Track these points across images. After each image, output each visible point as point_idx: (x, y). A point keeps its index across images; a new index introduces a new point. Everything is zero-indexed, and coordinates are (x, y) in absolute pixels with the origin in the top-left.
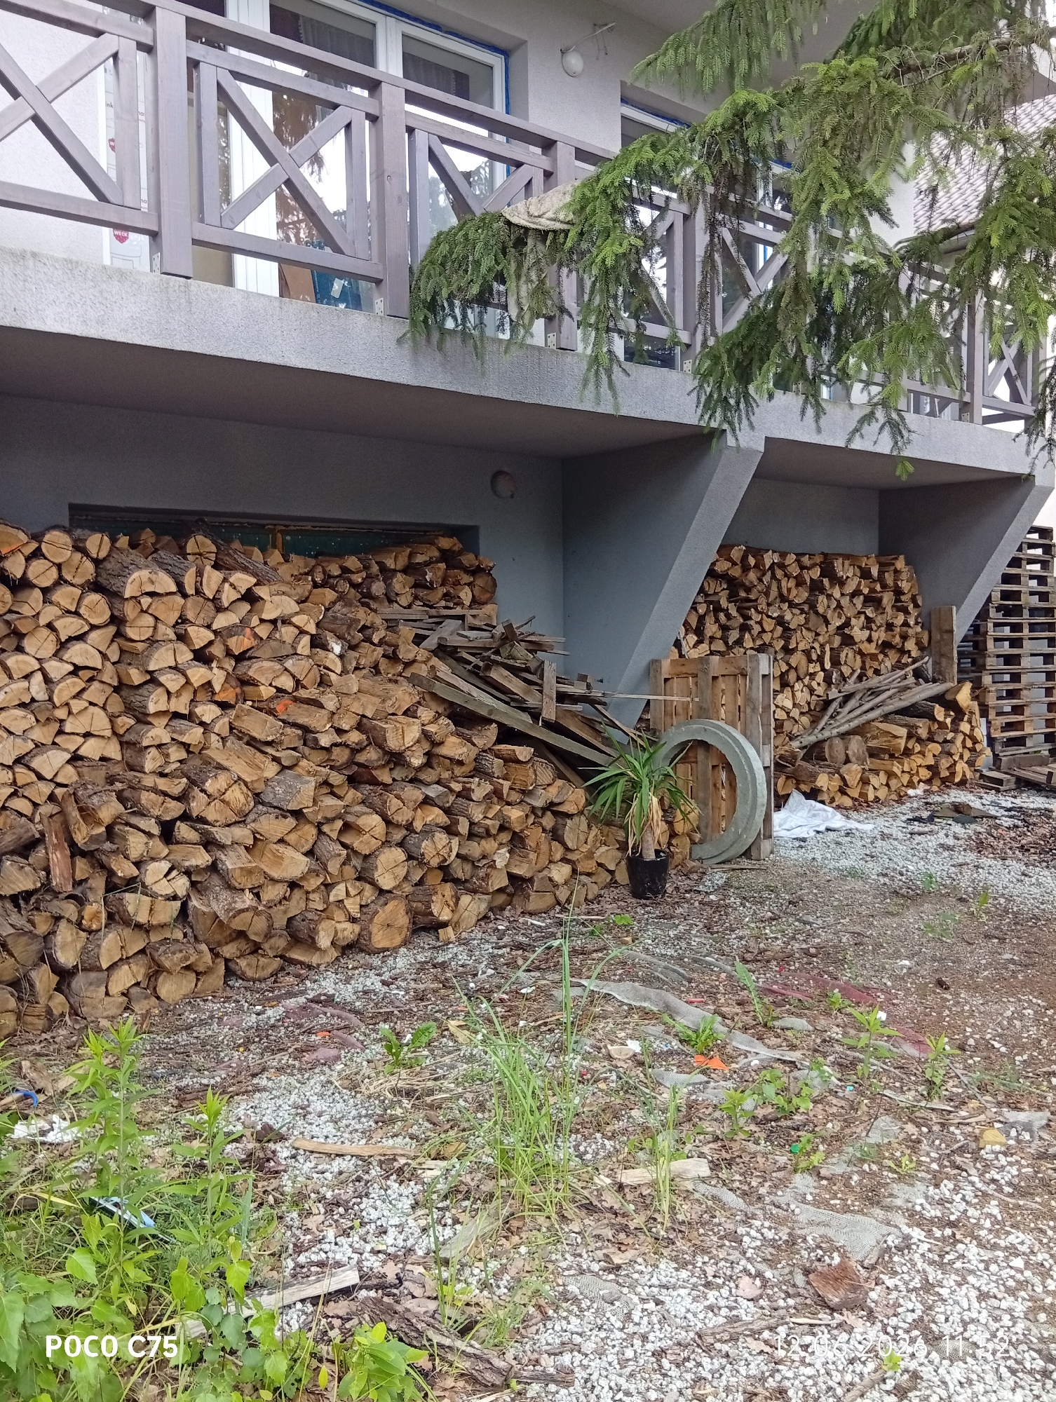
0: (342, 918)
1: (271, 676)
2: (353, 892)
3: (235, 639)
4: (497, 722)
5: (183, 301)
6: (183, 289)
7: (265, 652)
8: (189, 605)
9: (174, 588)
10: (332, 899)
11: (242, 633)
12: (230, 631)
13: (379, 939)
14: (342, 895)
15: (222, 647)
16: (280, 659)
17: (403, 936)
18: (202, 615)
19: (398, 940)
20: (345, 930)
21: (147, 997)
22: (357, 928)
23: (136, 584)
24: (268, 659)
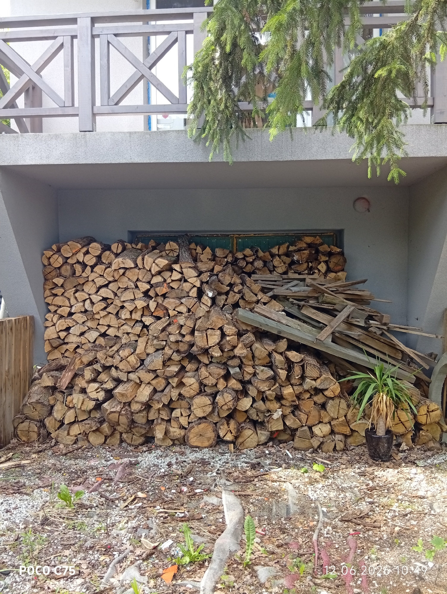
0: (176, 426)
1: (174, 306)
2: (184, 414)
3: (159, 288)
4: (287, 338)
5: (83, 142)
6: (83, 137)
7: (173, 294)
8: (140, 273)
9: (133, 266)
10: (173, 415)
11: (162, 286)
12: (158, 285)
13: (194, 441)
14: (179, 415)
15: (154, 292)
16: (180, 298)
17: (210, 442)
18: (145, 277)
19: (207, 444)
20: (175, 432)
21: (83, 440)
22: (183, 432)
23: (117, 264)
24: (173, 298)
